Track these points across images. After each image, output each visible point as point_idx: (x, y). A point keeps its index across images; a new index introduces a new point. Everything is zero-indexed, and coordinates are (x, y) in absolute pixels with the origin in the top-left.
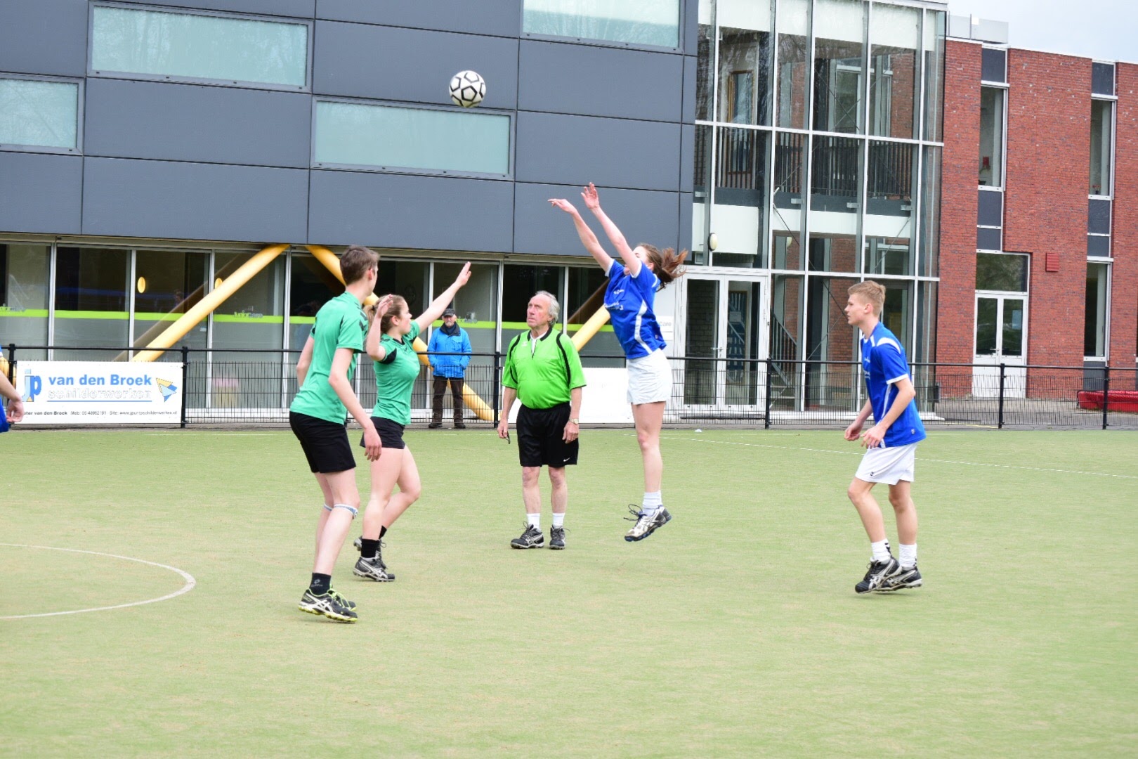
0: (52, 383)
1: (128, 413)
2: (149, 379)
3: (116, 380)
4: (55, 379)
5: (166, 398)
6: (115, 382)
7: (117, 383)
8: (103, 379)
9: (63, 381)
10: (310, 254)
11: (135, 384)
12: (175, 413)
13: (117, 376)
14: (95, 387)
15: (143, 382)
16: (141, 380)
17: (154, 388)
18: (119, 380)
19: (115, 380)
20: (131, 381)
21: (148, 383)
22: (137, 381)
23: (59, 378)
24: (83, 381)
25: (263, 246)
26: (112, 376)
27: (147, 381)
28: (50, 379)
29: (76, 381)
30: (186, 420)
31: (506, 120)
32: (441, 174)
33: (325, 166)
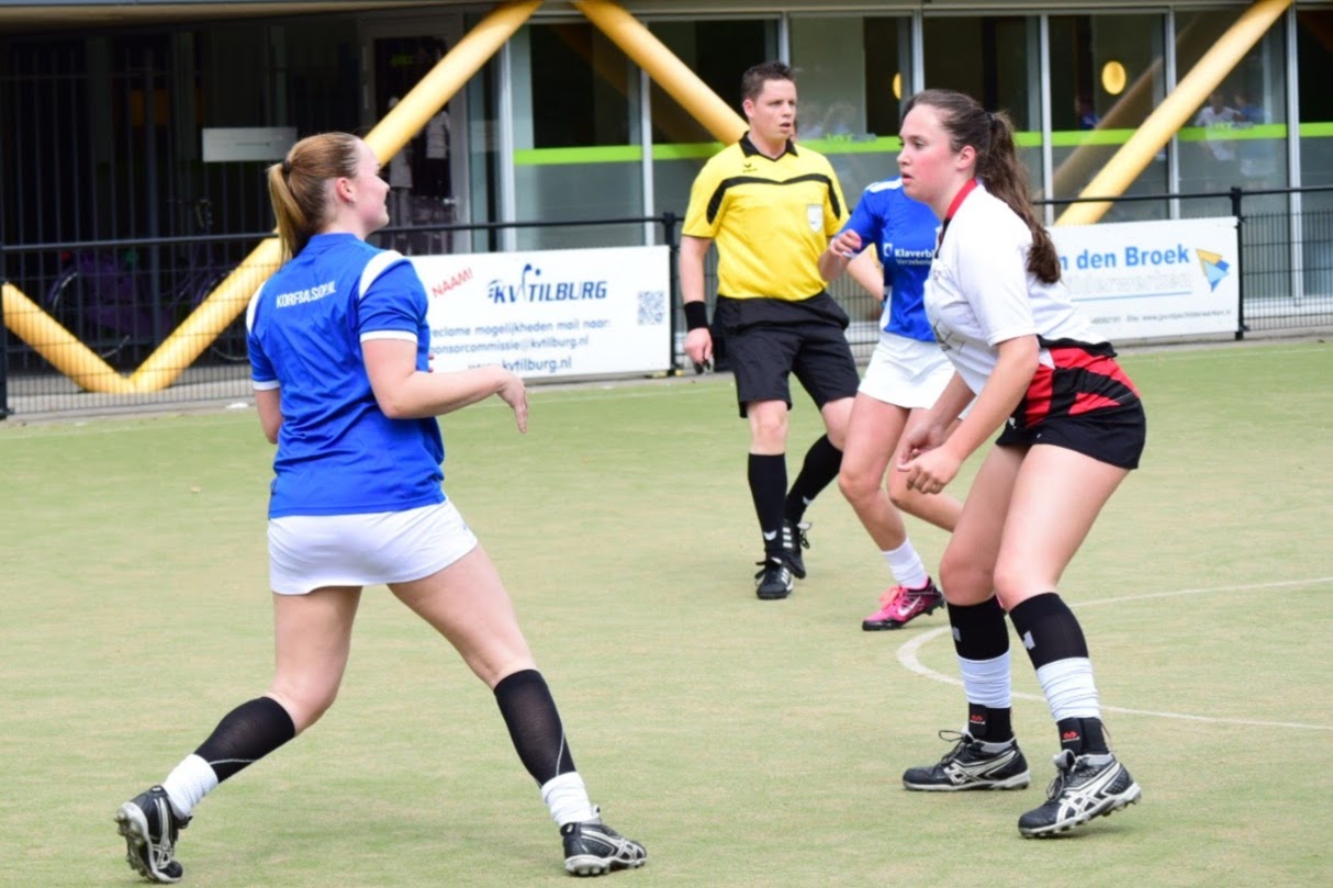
1: (1155, 318)
2: (1186, 250)
3: (1135, 256)
5: (1214, 284)
6: (1132, 260)
7: (1135, 263)
8: (1113, 256)
11: (1163, 261)
12: (1228, 312)
13: (1135, 249)
14: (1103, 273)
15: (1176, 259)
16: (1174, 256)
17: (1194, 266)
18: (1139, 255)
19: (1132, 256)
20: (1157, 257)
21: (1183, 260)
22: (1167, 257)
24: (1082, 262)
26: (1128, 250)
27: (1183, 256)
29: (1072, 263)
30: (1246, 323)
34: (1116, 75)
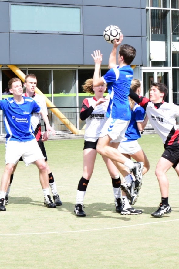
31: (79, 9)
32: (57, 33)
33: (15, 32)
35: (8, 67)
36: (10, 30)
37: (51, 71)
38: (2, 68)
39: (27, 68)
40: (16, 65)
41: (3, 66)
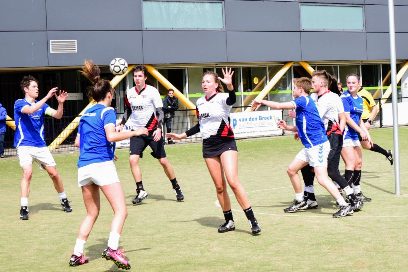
0: (240, 121)
1: (265, 131)
4: (241, 119)
7: (261, 120)
8: (256, 118)
9: (244, 120)
10: (300, 65)
13: (261, 117)
14: (255, 122)
15: (269, 119)
17: (273, 120)
20: (266, 118)
23: (242, 119)
24: (250, 119)
25: (286, 63)
26: (260, 117)
27: (271, 118)
28: (239, 119)
29: (248, 120)
30: (284, 132)
31: (361, 8)
32: (343, 31)
33: (305, 30)
34: (256, 80)
35: (299, 63)
36: (301, 29)
37: (337, 66)
38: (294, 64)
39: (316, 64)
40: (306, 62)
41: (294, 63)
